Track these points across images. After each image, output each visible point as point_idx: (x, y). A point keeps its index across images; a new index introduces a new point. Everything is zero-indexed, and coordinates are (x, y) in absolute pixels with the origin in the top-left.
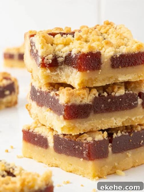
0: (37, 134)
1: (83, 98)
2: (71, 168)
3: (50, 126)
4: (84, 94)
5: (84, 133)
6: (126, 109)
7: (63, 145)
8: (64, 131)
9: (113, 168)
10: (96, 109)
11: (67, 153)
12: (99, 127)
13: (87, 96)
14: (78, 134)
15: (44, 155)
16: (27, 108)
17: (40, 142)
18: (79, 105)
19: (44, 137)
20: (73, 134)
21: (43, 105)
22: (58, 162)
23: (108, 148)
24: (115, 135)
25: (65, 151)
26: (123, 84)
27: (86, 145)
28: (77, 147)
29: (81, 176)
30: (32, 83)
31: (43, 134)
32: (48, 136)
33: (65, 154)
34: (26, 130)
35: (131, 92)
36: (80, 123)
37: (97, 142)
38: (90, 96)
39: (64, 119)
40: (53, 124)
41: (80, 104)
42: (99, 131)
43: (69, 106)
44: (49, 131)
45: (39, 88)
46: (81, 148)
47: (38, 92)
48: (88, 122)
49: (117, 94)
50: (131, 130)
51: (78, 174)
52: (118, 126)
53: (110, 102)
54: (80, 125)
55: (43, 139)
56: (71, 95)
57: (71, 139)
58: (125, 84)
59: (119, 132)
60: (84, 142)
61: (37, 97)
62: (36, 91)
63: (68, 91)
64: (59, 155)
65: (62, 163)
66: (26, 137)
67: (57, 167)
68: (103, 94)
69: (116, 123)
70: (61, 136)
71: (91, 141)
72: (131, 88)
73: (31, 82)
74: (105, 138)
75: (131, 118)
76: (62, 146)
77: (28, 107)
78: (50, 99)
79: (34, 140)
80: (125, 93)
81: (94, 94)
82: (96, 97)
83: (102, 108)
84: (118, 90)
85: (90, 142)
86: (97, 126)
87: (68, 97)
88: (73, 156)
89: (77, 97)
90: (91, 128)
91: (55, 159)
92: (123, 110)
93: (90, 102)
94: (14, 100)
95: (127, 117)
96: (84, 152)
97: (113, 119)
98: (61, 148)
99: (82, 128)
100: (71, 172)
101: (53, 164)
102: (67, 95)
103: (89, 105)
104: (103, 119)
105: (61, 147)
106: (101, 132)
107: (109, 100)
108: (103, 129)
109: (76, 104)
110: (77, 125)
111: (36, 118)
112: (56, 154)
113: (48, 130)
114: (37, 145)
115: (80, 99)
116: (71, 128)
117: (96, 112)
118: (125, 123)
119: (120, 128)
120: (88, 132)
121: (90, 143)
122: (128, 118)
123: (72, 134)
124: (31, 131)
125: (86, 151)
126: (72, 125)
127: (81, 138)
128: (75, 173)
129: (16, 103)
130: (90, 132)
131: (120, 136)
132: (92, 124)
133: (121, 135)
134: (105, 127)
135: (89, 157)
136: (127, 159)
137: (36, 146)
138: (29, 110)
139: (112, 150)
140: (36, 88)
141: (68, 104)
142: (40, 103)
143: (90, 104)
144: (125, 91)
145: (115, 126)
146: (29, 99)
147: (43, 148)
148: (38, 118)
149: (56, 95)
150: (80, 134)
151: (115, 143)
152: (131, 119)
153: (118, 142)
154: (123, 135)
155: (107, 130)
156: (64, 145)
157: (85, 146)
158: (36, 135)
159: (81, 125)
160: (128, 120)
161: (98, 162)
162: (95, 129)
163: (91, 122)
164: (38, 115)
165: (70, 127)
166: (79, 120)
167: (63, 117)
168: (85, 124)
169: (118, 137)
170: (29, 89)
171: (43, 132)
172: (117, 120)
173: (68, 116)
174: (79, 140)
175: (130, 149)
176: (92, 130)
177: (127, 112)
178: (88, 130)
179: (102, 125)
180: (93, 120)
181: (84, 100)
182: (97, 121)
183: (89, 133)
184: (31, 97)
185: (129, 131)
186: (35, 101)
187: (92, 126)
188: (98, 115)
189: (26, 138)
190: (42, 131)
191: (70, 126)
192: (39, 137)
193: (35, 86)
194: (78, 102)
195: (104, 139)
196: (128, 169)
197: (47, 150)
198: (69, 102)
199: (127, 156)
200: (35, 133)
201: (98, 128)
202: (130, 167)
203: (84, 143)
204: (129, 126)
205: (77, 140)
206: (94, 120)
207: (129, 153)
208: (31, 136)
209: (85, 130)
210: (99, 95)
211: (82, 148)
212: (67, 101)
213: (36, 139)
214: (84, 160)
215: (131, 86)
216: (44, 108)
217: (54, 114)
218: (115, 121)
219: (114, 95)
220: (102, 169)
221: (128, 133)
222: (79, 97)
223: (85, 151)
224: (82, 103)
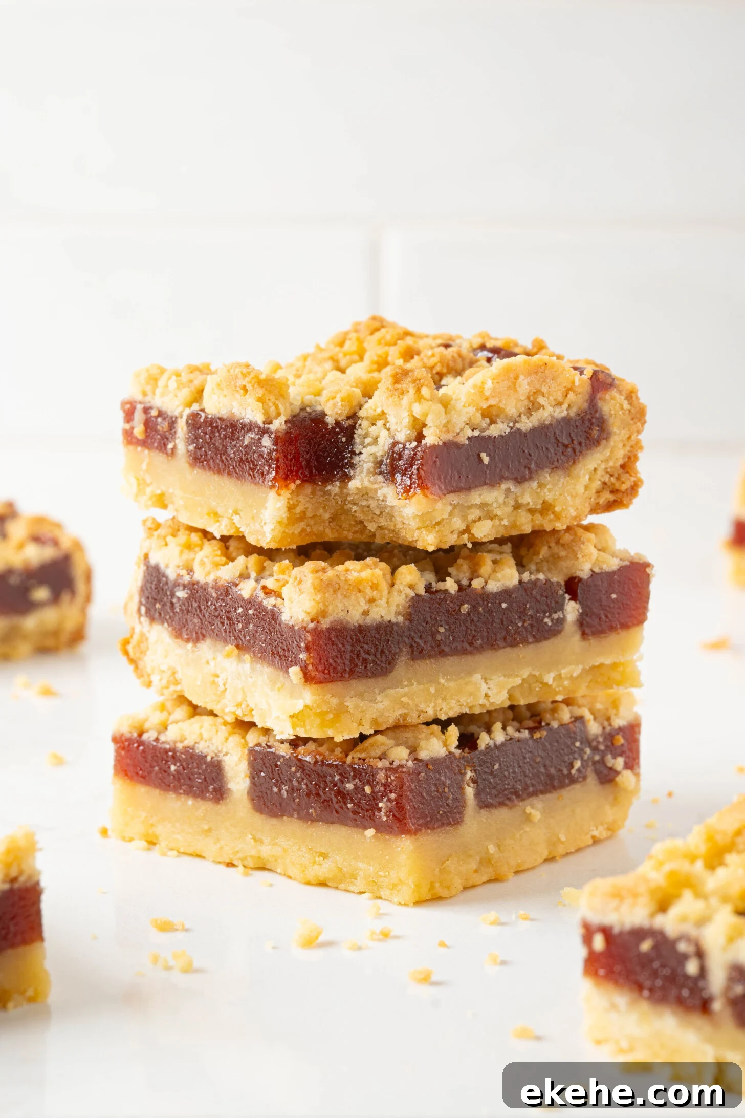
0: (180, 746)
1: (372, 601)
2: (324, 869)
3: (239, 713)
4: (374, 587)
5: (376, 732)
6: (525, 641)
7: (291, 781)
8: (304, 726)
9: (481, 863)
10: (418, 640)
11: (308, 814)
12: (428, 709)
13: (385, 592)
14: (357, 735)
15: (206, 827)
16: (126, 653)
17: (190, 779)
18: (360, 626)
19: (209, 758)
20: (338, 739)
21: (204, 636)
22: (266, 851)
23: (462, 789)
24: (484, 741)
25: (299, 804)
26: (508, 547)
27: (387, 777)
28: (350, 786)
29: (363, 895)
30: (146, 557)
31: (201, 748)
32: (224, 751)
33: (300, 818)
34: (128, 735)
35: (541, 576)
36: (361, 696)
37: (427, 765)
38: (395, 593)
39: (303, 680)
40: (252, 706)
41: (361, 622)
42: (428, 724)
43: (322, 631)
44: (230, 734)
45: (183, 572)
46: (368, 789)
47: (181, 588)
48: (392, 691)
49: (493, 587)
50: (534, 722)
51: (351, 888)
52: (492, 704)
53: (469, 613)
54: (359, 701)
55: (204, 766)
56: (331, 590)
57: (325, 758)
58: (513, 548)
59: (498, 726)
60: (380, 764)
61: (177, 605)
62: (170, 584)
63: (317, 575)
64: (274, 821)
65: (285, 851)
66: (129, 761)
67: (263, 869)
68: (441, 586)
69: (487, 695)
70: (284, 751)
71: (404, 762)
72: (537, 564)
73: (145, 551)
74: (453, 750)
75: (541, 675)
76: (285, 788)
77: (130, 648)
78: (240, 610)
79: (166, 771)
80: (520, 582)
81: (411, 587)
82: (417, 595)
83: (439, 637)
84: (494, 571)
85: (401, 766)
86: (422, 707)
87: (318, 597)
88: (332, 823)
89: (353, 597)
90: (400, 715)
91: (254, 839)
92: (514, 644)
93: (398, 614)
94: (70, 625)
95: (525, 673)
96: (381, 805)
97: (477, 677)
98: (285, 794)
99: (370, 715)
100: (323, 884)
101: (245, 858)
102: (315, 588)
103: (395, 628)
104: (442, 681)
105: (280, 790)
106: (436, 728)
107: (466, 608)
108: (443, 717)
109: (348, 622)
110: (350, 703)
111: (172, 688)
112: (259, 820)
113: (224, 731)
114: (175, 790)
115: (364, 606)
116: (331, 716)
117: (417, 654)
118: (517, 694)
119: (495, 714)
120: (388, 729)
121: (404, 770)
122: (532, 676)
123: (333, 738)
124: (152, 739)
125: (389, 800)
126: (334, 701)
127: (364, 750)
128: (342, 886)
129: (78, 636)
130: (397, 729)
131: (503, 744)
132: (405, 699)
133: (506, 740)
134: (451, 708)
135: (400, 820)
136: (527, 829)
137: (172, 795)
138: (132, 661)
139: (477, 795)
140: (171, 574)
141: (318, 622)
142: (191, 627)
143: (397, 624)
144: (520, 573)
145: (482, 706)
146: (135, 615)
147: (203, 798)
148: (179, 688)
149: (266, 594)
150: (363, 737)
151: (486, 770)
152: (539, 681)
153: (496, 767)
154: (511, 739)
155: (459, 720)
156: (295, 784)
157: (383, 781)
158: (174, 750)
159: (363, 704)
160: (530, 685)
161: (430, 840)
162: (413, 719)
163: (400, 690)
164: (179, 676)
165: (327, 712)
166: (357, 685)
167: (301, 675)
168: (379, 698)
169: (495, 746)
170: (135, 578)
171: (202, 739)
172: (492, 684)
173: (320, 668)
174: (356, 760)
175: (535, 794)
176: (404, 720)
177: (525, 652)
178: (391, 722)
179: (439, 701)
180: (406, 683)
181: (378, 609)
182: (421, 686)
183: (390, 733)
184: (143, 609)
185: (530, 724)
186: (163, 623)
187: (404, 705)
188: (425, 666)
189: (128, 765)
190: (201, 736)
191: (325, 708)
192: (185, 760)
193: (162, 566)
194: (355, 617)
195: (450, 753)
196: (533, 868)
197: (221, 808)
198: (324, 617)
199: (528, 818)
200: (168, 747)
201: (425, 715)
202: (540, 860)
203: (381, 769)
204: (524, 709)
205: (349, 760)
206: (413, 685)
207: (533, 807)
208: (149, 757)
209: (380, 720)
210: (428, 588)
211: (372, 787)
212: (317, 613)
213: (173, 768)
214: (381, 832)
215: (539, 554)
216: (206, 648)
217: (258, 666)
218: (484, 688)
219: (483, 588)
220: (444, 868)
221: (527, 732)
222: (359, 595)
223: (385, 800)
224: (369, 620)
